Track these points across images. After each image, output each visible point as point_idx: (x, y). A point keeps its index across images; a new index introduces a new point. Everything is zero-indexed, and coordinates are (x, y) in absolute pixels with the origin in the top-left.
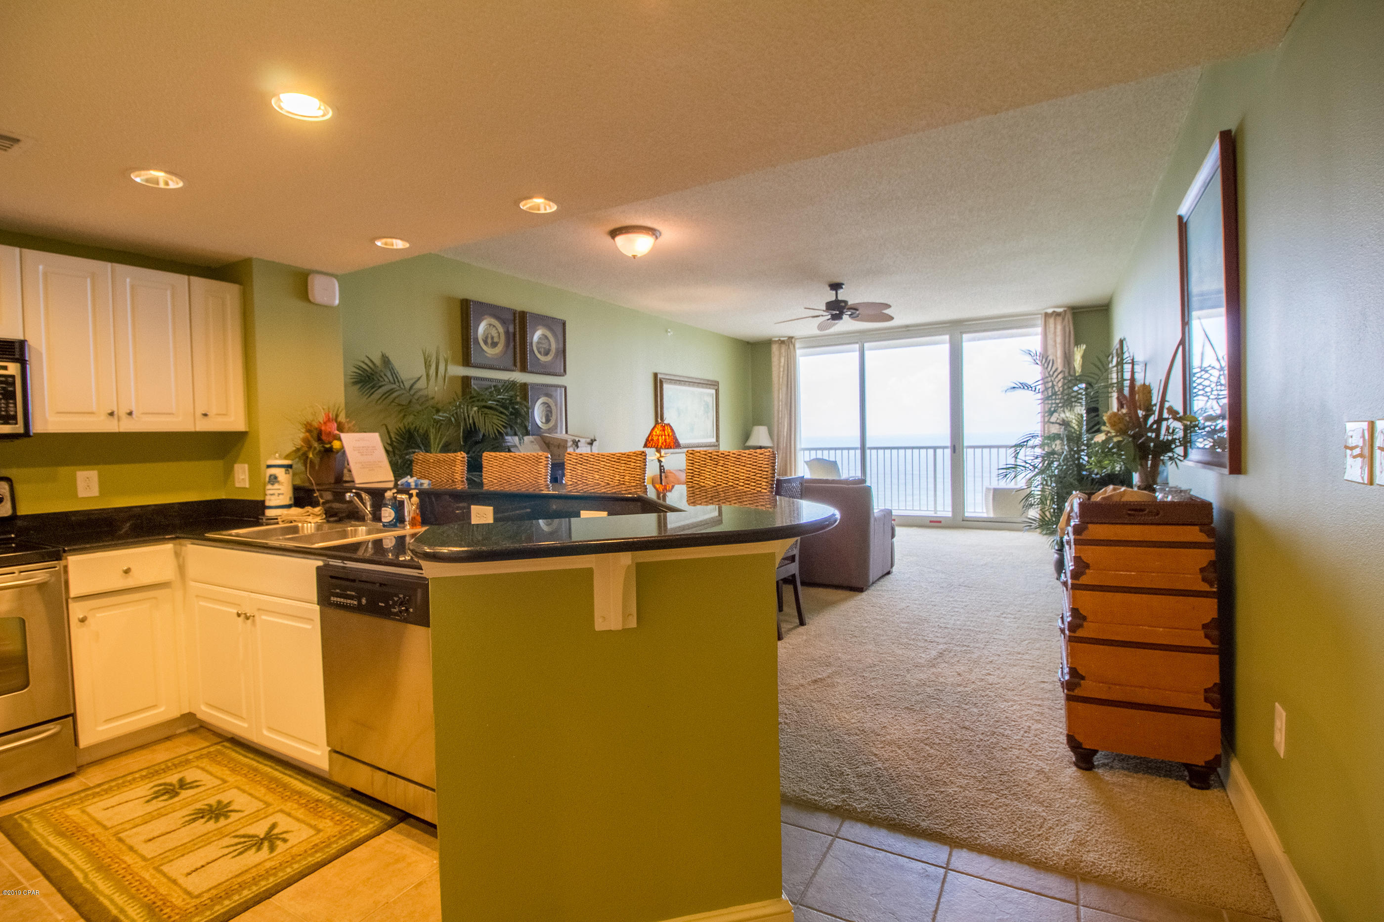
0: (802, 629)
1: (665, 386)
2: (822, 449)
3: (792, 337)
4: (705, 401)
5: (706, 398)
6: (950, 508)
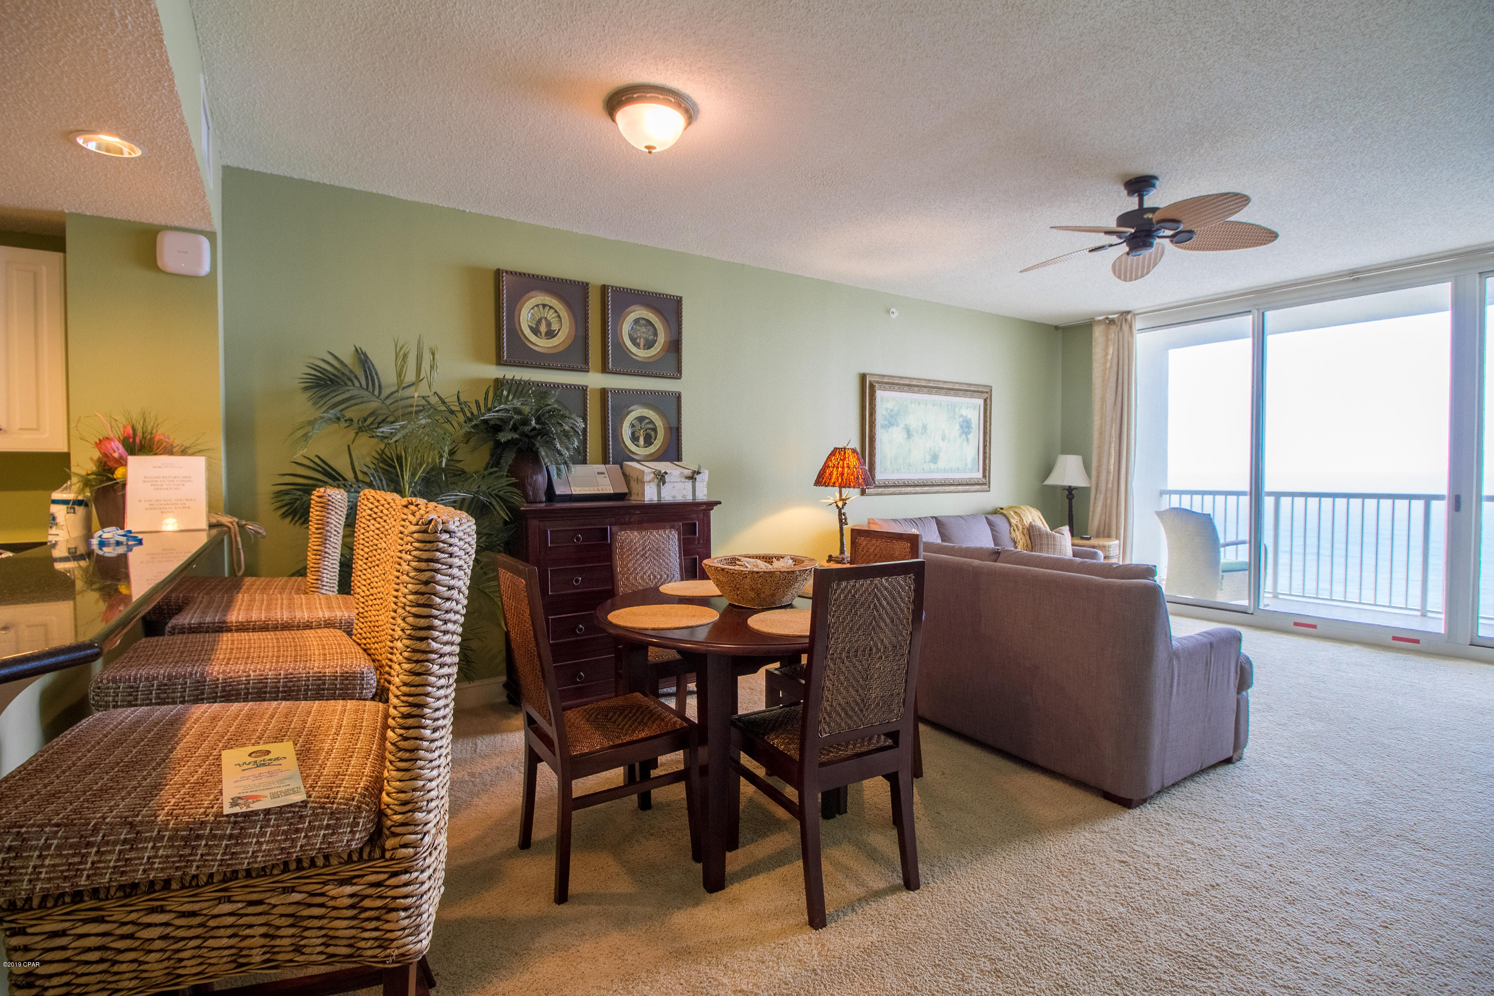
0: (906, 896)
1: (879, 394)
2: (1192, 493)
3: (1128, 312)
4: (961, 416)
5: (964, 412)
6: (1442, 616)
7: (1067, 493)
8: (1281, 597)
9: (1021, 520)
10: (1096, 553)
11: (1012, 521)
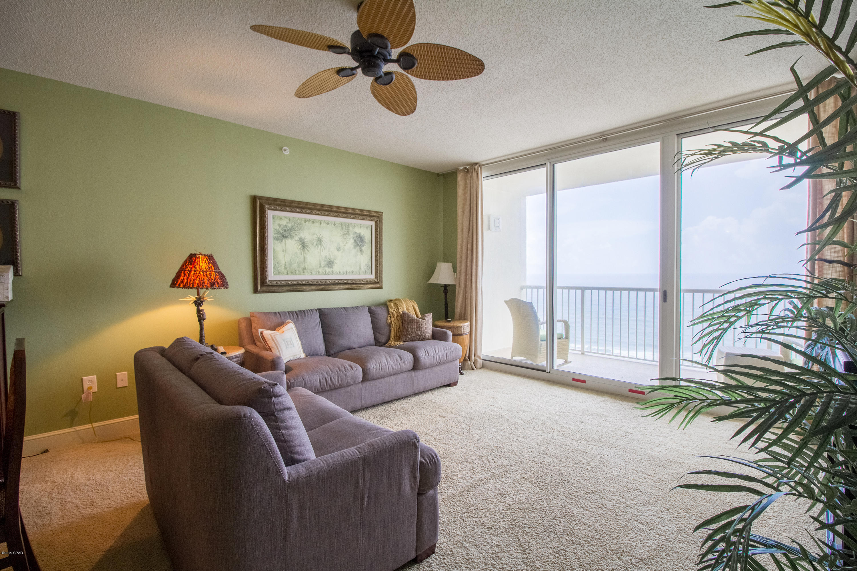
1: (270, 213)
3: (476, 164)
4: (355, 233)
5: (358, 230)
6: (658, 364)
7: (443, 288)
8: (586, 353)
9: (398, 309)
10: (446, 333)
11: (390, 310)
